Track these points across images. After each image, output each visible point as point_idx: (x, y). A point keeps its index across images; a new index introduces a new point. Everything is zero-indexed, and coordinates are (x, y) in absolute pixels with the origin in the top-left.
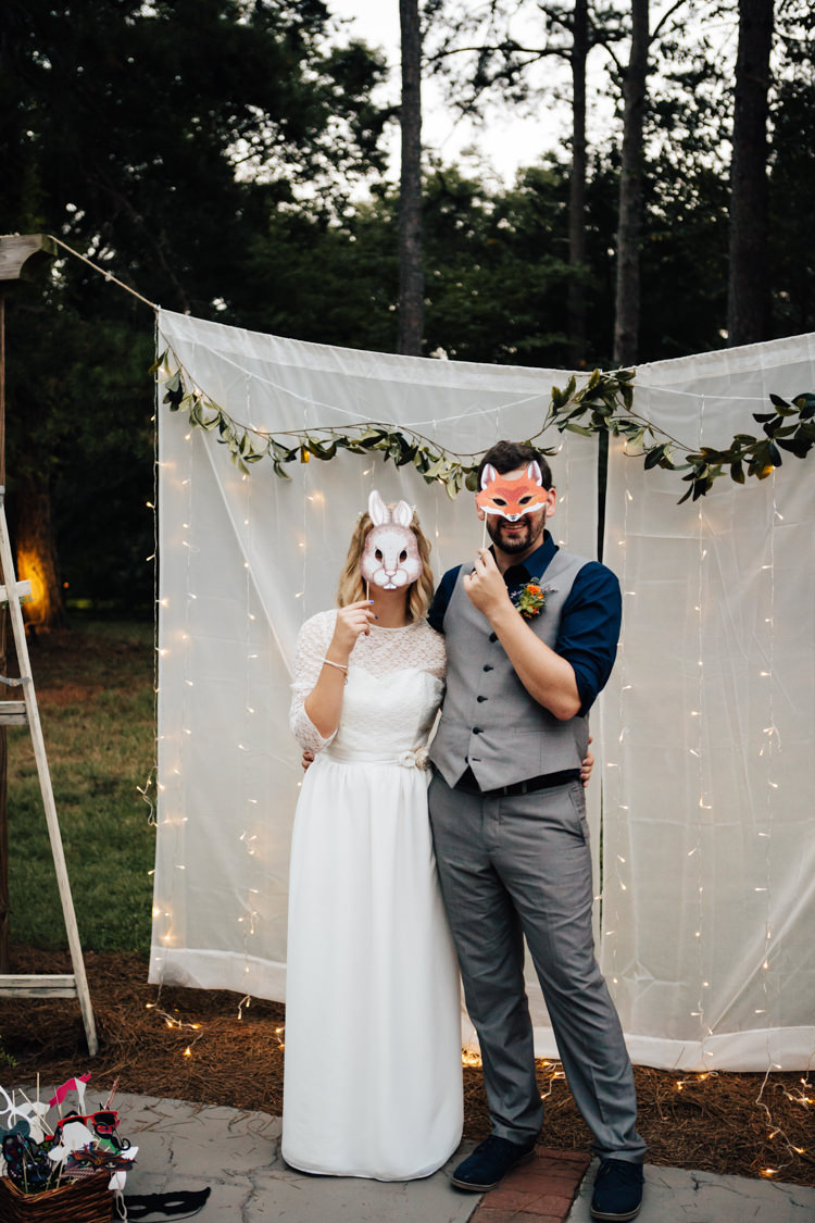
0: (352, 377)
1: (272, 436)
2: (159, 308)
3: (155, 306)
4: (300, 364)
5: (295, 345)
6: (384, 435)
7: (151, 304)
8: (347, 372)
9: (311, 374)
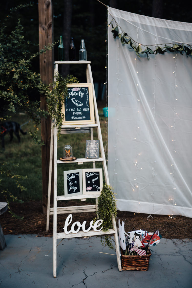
0: (171, 29)
1: (147, 46)
2: (108, 7)
3: (107, 6)
4: (154, 25)
5: (153, 19)
6: (181, 47)
7: (106, 5)
8: (169, 28)
9: (157, 28)
